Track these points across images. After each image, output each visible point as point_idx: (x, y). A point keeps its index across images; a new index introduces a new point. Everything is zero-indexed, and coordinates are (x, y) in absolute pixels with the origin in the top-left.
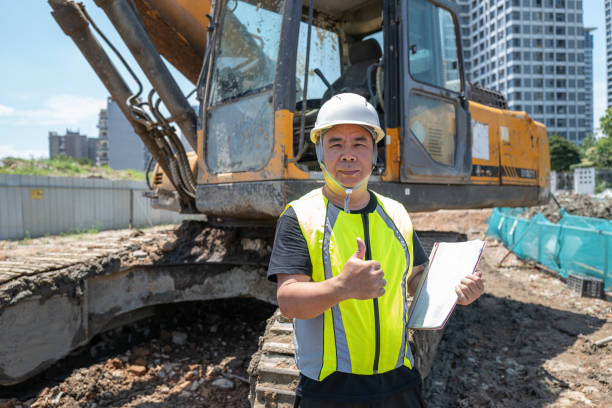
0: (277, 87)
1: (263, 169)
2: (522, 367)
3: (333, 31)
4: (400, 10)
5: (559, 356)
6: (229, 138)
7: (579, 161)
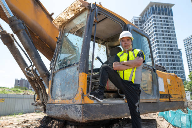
0: (80, 63)
1: (73, 98)
3: (104, 45)
6: (61, 84)
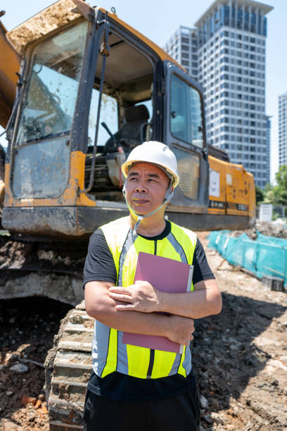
0: (74, 134)
1: (60, 196)
2: (240, 344)
3: (113, 97)
4: (165, 85)
5: (263, 334)
6: (32, 172)
7: (262, 200)
